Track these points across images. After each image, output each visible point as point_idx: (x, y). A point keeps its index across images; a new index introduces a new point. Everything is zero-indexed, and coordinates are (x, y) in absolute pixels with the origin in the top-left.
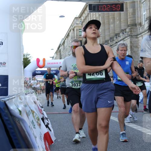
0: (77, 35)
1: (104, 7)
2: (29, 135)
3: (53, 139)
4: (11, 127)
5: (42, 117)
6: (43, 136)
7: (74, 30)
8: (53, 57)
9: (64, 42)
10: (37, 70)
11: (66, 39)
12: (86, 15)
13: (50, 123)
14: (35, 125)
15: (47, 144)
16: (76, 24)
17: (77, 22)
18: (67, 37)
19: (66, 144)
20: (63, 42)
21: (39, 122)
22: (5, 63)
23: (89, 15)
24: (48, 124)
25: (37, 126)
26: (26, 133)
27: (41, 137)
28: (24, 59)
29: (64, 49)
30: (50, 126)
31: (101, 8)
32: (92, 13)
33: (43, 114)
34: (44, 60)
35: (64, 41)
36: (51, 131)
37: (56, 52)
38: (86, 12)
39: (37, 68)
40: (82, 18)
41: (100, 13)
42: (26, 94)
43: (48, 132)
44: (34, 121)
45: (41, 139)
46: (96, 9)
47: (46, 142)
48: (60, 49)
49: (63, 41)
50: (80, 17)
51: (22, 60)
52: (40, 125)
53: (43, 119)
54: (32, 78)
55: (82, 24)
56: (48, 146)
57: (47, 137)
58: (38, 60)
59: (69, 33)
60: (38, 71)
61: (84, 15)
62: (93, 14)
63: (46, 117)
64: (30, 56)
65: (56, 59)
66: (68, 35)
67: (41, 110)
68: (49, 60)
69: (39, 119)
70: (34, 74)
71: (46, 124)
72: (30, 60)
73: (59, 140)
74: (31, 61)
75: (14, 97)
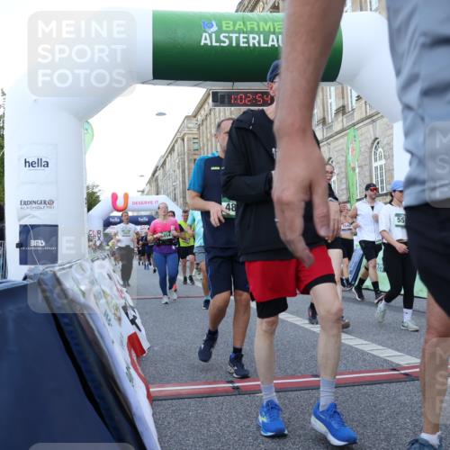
0: (189, 150)
1: (241, 97)
2: (101, 336)
3: (146, 345)
4: (66, 320)
5: (123, 304)
6: (125, 341)
7: (183, 140)
8: (143, 192)
9: (164, 163)
10: (112, 215)
11: (167, 156)
12: (207, 111)
13: (137, 315)
14: (110, 320)
15: (134, 355)
16: (188, 128)
17: (190, 125)
18: (170, 153)
19: (170, 354)
20: (161, 162)
21: (118, 314)
22: (51, 203)
23: (212, 113)
24: (135, 317)
25: (114, 322)
26: (96, 333)
27: (122, 341)
28: (88, 194)
29: (164, 174)
30: (138, 321)
31: (235, 99)
32: (217, 108)
33: (124, 298)
34: (126, 196)
35: (165, 161)
36: (140, 330)
37: (149, 182)
38: (206, 106)
39: (112, 212)
40: (199, 117)
41: (233, 108)
42: (93, 261)
43: (135, 333)
44: (108, 312)
45: (122, 344)
46: (226, 100)
47: (133, 352)
48: (157, 174)
49: (163, 160)
50: (195, 116)
51: (85, 196)
52: (120, 319)
53: (125, 308)
54: (102, 230)
55: (199, 129)
56: (135, 358)
57: (134, 342)
58: (115, 197)
59: (174, 146)
60: (113, 217)
61: (202, 112)
62: (219, 110)
63: (132, 305)
64: (99, 188)
65: (148, 194)
66: (172, 150)
67: (121, 291)
68: (135, 196)
69: (117, 309)
70: (108, 223)
71: (131, 317)
72: (98, 197)
73: (156, 348)
74: (101, 198)
75: (68, 265)
